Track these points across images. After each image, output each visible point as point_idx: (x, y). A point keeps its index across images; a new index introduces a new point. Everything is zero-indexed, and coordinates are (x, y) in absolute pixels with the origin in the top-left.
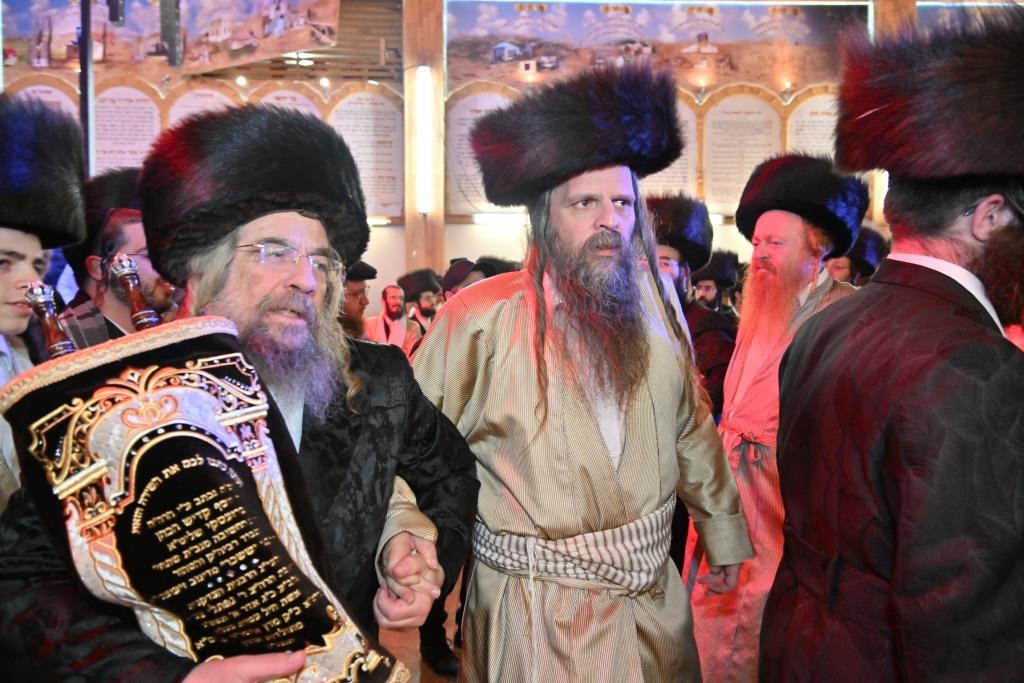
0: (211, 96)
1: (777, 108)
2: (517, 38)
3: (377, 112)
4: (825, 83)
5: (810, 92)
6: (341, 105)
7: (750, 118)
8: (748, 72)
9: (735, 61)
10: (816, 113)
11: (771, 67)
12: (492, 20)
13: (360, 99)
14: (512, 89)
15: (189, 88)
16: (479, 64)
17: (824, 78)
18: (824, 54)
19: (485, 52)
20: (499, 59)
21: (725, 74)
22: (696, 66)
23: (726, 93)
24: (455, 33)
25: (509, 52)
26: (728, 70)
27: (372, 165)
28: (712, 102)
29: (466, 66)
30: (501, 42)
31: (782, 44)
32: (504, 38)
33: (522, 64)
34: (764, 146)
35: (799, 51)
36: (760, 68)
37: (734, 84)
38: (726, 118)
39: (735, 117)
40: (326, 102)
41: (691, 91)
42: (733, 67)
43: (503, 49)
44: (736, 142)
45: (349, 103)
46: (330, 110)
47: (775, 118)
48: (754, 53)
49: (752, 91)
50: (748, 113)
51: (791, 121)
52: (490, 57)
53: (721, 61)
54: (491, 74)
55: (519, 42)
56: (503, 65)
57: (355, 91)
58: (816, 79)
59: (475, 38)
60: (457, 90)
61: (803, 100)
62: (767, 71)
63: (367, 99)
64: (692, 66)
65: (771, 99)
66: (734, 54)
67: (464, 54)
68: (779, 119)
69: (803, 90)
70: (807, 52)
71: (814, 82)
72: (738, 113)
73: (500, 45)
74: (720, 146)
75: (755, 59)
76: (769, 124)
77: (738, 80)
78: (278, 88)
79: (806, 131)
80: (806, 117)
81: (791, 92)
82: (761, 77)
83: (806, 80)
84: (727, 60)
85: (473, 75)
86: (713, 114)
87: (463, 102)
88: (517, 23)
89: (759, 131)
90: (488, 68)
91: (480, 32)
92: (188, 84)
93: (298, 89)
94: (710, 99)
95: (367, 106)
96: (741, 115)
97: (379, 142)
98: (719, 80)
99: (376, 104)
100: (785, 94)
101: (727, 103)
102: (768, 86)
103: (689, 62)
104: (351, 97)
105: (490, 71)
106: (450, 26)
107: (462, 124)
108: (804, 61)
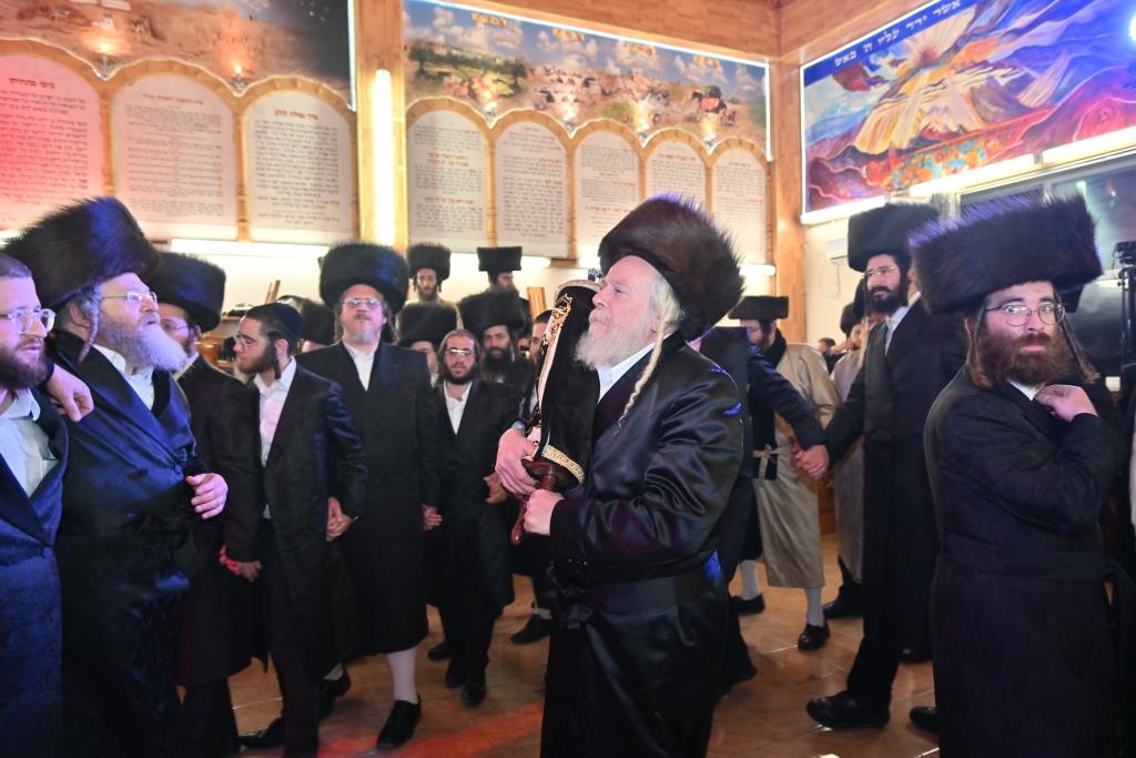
1: (227, 97)
4: (293, 76)
5: (272, 85)
7: (185, 108)
8: (180, 45)
9: (159, 27)
10: (284, 113)
11: (214, 43)
17: (291, 69)
18: (291, 38)
21: (143, 42)
22: (94, 24)
23: (146, 69)
26: (148, 37)
28: (123, 78)
31: (230, 15)
34: (209, 148)
35: (255, 29)
36: (199, 43)
37: (159, 59)
38: (147, 103)
39: (164, 105)
41: (89, 58)
42: (155, 34)
44: (167, 139)
47: (225, 113)
48: (189, 20)
49: (185, 71)
50: (182, 101)
51: (247, 119)
53: (136, 24)
58: (282, 69)
61: (262, 94)
62: (210, 47)
64: (88, 23)
65: (216, 86)
66: (157, 18)
68: (230, 115)
69: (264, 81)
70: (266, 32)
71: (278, 72)
72: (168, 99)
74: (140, 141)
75: (191, 29)
76: (216, 119)
77: (165, 53)
79: (270, 134)
80: (270, 117)
81: (246, 81)
82: (200, 55)
83: (266, 68)
84: (147, 24)
86: (127, 97)
89: (201, 127)
94: (121, 73)
96: (170, 103)
98: (133, 49)
100: (235, 80)
101: (148, 83)
102: (211, 68)
103: (83, 17)
108: (263, 43)
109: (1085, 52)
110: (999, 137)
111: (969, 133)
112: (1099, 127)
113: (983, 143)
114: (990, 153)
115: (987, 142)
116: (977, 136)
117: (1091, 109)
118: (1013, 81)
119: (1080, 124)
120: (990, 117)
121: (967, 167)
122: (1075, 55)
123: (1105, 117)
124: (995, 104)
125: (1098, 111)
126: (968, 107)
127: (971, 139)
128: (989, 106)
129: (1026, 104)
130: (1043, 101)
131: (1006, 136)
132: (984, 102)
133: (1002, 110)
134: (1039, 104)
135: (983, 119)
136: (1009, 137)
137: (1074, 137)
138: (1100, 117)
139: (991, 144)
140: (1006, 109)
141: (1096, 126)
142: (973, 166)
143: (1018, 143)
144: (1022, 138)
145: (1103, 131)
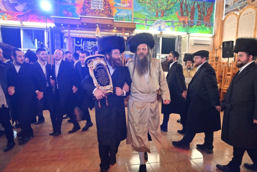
109: (30, 4)
110: (11, 15)
111: (2, 11)
112: (33, 20)
113: (6, 15)
114: (8, 18)
115: (7, 15)
116: (4, 12)
117: (32, 16)
118: (14, 3)
119: (29, 18)
120: (8, 9)
121: (2, 19)
122: (28, 4)
123: (34, 19)
124: (9, 7)
125: (33, 17)
126: (2, 4)
127: (3, 13)
128: (7, 6)
129: (17, 10)
130: (21, 10)
131: (12, 15)
132: (6, 5)
133: (11, 9)
134: (20, 11)
135: (6, 9)
136: (13, 15)
137: (28, 21)
138: (33, 18)
139: (8, 16)
140: (12, 9)
141: (32, 20)
142: (4, 19)
143: (15, 17)
144: (16, 17)
145: (34, 21)
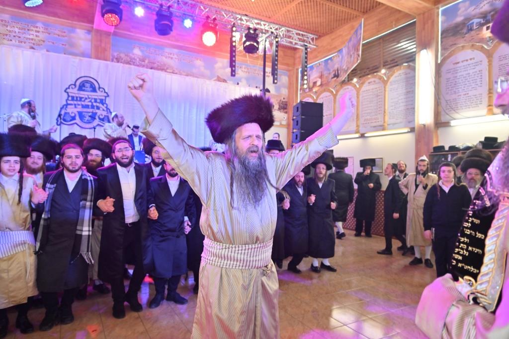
0: (348, 88)
2: (481, 14)
3: (407, 78)
6: (392, 79)
12: (466, 10)
13: (400, 74)
14: (478, 44)
15: (342, 87)
16: (459, 37)
19: (462, 29)
20: (471, 30)
24: (446, 25)
25: (477, 23)
27: (404, 104)
29: (451, 40)
30: (472, 20)
32: (474, 17)
33: (485, 28)
40: (385, 79)
43: (473, 23)
45: (396, 77)
46: (388, 82)
52: (465, 31)
54: (465, 40)
55: (484, 15)
56: (473, 33)
57: (397, 71)
59: (456, 24)
60: (446, 55)
63: (403, 73)
67: (450, 35)
73: (471, 22)
78: (369, 78)
85: (455, 44)
87: (449, 61)
88: (482, 5)
90: (463, 38)
91: (459, 19)
92: (341, 85)
93: (375, 77)
95: (403, 76)
97: (407, 92)
99: (406, 74)
104: (396, 74)
105: (465, 38)
106: (442, 22)
107: (448, 73)
